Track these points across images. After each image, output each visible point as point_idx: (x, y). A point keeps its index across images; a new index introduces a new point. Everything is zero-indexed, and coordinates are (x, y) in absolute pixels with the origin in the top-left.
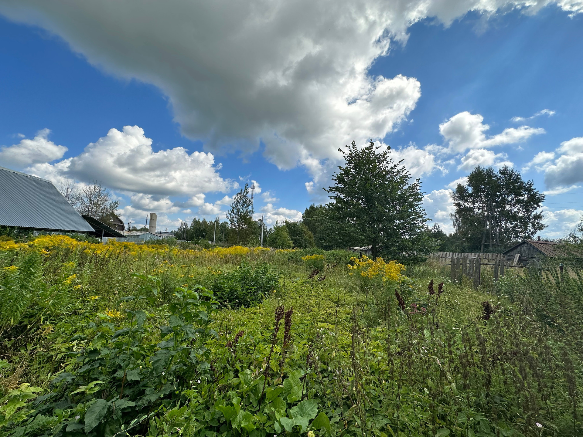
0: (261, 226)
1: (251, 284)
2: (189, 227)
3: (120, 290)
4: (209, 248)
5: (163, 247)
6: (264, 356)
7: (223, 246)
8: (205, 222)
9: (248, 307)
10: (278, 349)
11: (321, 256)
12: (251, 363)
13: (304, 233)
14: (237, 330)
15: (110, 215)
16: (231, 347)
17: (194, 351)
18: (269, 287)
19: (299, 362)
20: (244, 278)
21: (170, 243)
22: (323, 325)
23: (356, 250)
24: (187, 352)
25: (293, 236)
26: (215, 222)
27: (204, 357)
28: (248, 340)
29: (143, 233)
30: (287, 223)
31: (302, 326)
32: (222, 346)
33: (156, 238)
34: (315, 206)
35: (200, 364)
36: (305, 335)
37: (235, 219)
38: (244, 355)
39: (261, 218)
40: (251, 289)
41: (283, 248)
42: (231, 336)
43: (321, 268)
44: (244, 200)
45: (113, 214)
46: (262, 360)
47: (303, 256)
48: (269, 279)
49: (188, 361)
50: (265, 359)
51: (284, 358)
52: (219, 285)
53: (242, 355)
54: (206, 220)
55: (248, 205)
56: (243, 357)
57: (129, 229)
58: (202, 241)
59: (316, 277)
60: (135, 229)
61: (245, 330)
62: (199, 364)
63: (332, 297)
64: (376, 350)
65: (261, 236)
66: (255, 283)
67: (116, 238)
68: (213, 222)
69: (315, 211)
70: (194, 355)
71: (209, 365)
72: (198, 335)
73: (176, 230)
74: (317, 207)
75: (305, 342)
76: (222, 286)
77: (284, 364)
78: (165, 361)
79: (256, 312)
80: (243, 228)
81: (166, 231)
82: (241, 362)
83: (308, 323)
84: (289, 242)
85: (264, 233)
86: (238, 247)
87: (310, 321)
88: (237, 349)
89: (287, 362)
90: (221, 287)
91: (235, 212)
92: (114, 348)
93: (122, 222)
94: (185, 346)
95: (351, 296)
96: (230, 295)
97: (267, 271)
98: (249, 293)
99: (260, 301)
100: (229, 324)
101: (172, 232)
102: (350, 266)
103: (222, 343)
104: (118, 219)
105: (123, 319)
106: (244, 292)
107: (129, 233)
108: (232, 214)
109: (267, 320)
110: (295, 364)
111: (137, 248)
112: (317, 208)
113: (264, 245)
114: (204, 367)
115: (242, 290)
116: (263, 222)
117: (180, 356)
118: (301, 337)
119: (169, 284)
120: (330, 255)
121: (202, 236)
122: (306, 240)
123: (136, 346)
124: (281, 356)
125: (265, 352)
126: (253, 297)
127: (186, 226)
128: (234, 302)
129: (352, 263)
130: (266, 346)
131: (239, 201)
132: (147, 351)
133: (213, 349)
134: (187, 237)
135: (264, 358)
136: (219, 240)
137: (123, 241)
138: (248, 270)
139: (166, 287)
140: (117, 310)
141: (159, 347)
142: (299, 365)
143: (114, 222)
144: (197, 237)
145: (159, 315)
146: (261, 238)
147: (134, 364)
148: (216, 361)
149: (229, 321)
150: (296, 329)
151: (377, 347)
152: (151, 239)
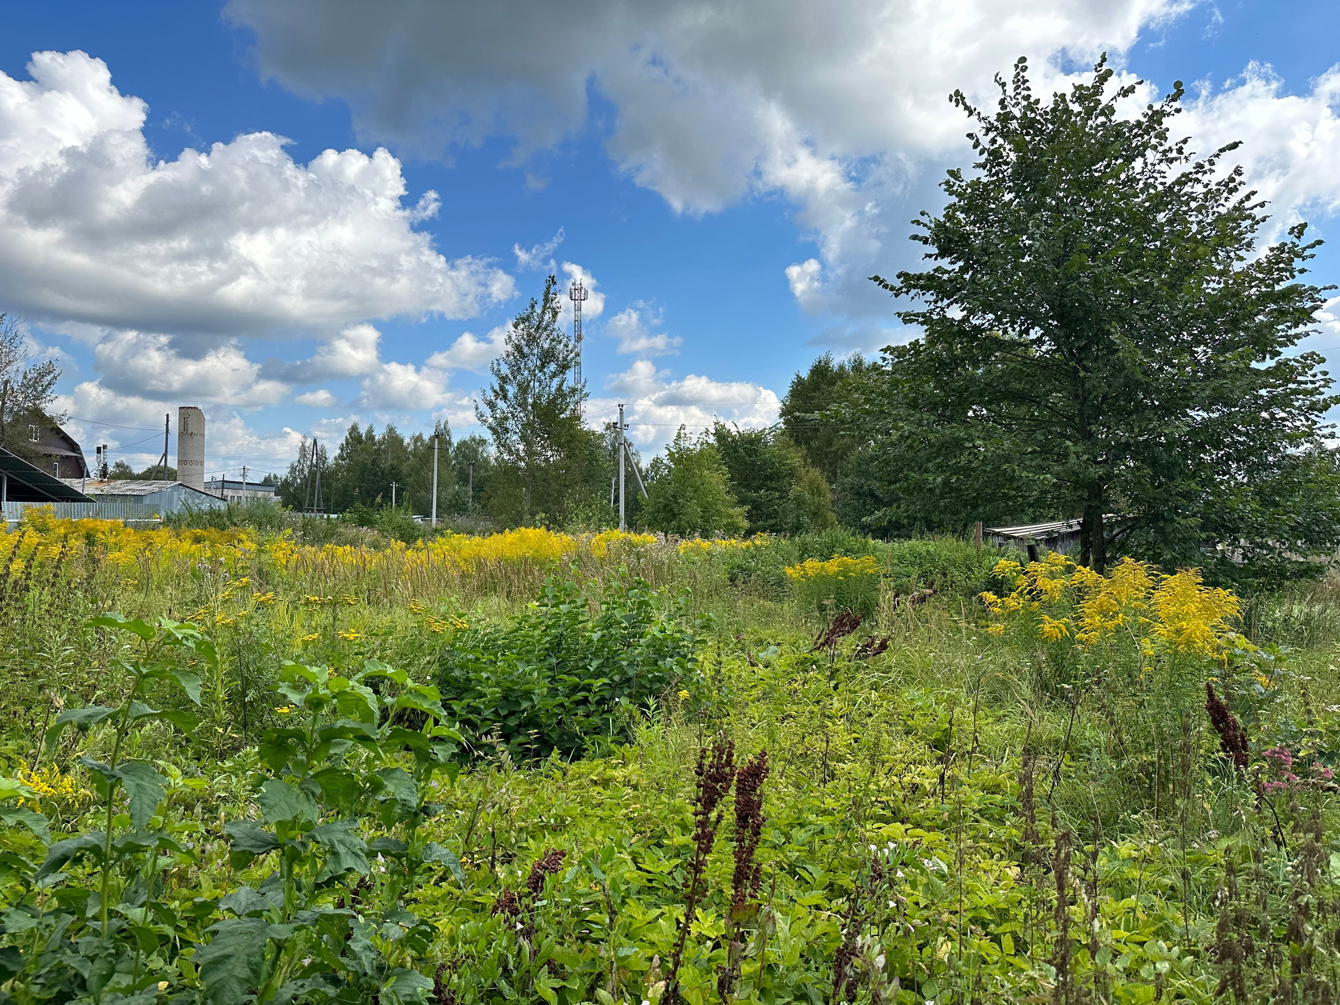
0: (616, 451)
1: (585, 667)
2: (331, 461)
3: (74, 697)
4: (416, 539)
5: (233, 536)
6: (649, 953)
7: (471, 533)
8: (393, 440)
9: (577, 758)
10: (707, 923)
11: (864, 564)
12: (600, 975)
13: (792, 475)
14: (538, 849)
15: (27, 420)
16: (515, 912)
17: (367, 925)
18: (660, 680)
19: (795, 976)
20: (556, 646)
21: (262, 520)
22: (887, 830)
23: (1008, 537)
24: (341, 929)
25: (748, 486)
26: (432, 439)
27: (410, 953)
28: (582, 888)
29: (155, 486)
30: (721, 435)
31: (799, 834)
32: (478, 908)
33: (205, 507)
34: (835, 364)
35: (392, 980)
36: (817, 873)
37: (510, 424)
38: (572, 947)
39: (615, 418)
40: (588, 688)
41: (706, 535)
42: (512, 872)
43: (868, 610)
44: (546, 346)
45: (38, 415)
46: (645, 966)
47: (791, 565)
48: (660, 650)
49: (344, 967)
50: (656, 961)
51: (736, 961)
52: (457, 673)
53: (561, 944)
54: (398, 431)
55: (564, 368)
56: (564, 952)
57: (104, 473)
58: (384, 513)
59: (848, 644)
60: (124, 473)
61: (566, 846)
62: (387, 978)
63: (919, 721)
64: (1122, 934)
65: (617, 490)
66: (602, 665)
67: (51, 506)
68: (426, 438)
69: (832, 383)
70: (368, 942)
71: (431, 984)
72: (381, 865)
73: (283, 473)
74: (842, 368)
75: (816, 896)
76: (472, 675)
77: (737, 984)
78: (249, 963)
79: (612, 779)
80: (547, 460)
81: (244, 476)
82: (556, 970)
83: (825, 821)
84: (731, 511)
85: (630, 477)
86: (531, 533)
87: (831, 814)
88: (539, 920)
89: (749, 977)
90: (468, 680)
91: (510, 395)
92: (56, 913)
93: (74, 446)
94: (331, 907)
95: (999, 720)
96: (503, 712)
97: (649, 620)
98: (578, 703)
99: (624, 736)
100: (504, 824)
101: (267, 483)
102: (990, 596)
103: (478, 899)
104: (59, 431)
105: (85, 804)
106: (560, 699)
107: (106, 489)
108: (501, 404)
109: (656, 807)
110: (782, 987)
111: (133, 540)
112: (841, 373)
113: (632, 525)
114: (408, 991)
115: (553, 692)
116: (625, 433)
117: (314, 948)
118: (801, 878)
119: (260, 671)
120: (901, 559)
121: (387, 497)
122: (800, 502)
123: (141, 906)
124: (723, 952)
125: (653, 937)
126: (595, 720)
127: (322, 458)
128: (521, 739)
129: (999, 586)
130: (658, 912)
131: (526, 350)
132: (184, 924)
133: (445, 920)
134: (327, 500)
135: (651, 959)
136: (453, 507)
137: (83, 516)
138: (573, 617)
139: (247, 684)
140: (65, 770)
141: (230, 910)
142: (798, 987)
143: (45, 444)
144: (367, 497)
145: (225, 790)
146: (617, 500)
147: (135, 972)
148: (454, 966)
149: (504, 812)
150: (775, 847)
151: (1127, 921)
152: (189, 509)
